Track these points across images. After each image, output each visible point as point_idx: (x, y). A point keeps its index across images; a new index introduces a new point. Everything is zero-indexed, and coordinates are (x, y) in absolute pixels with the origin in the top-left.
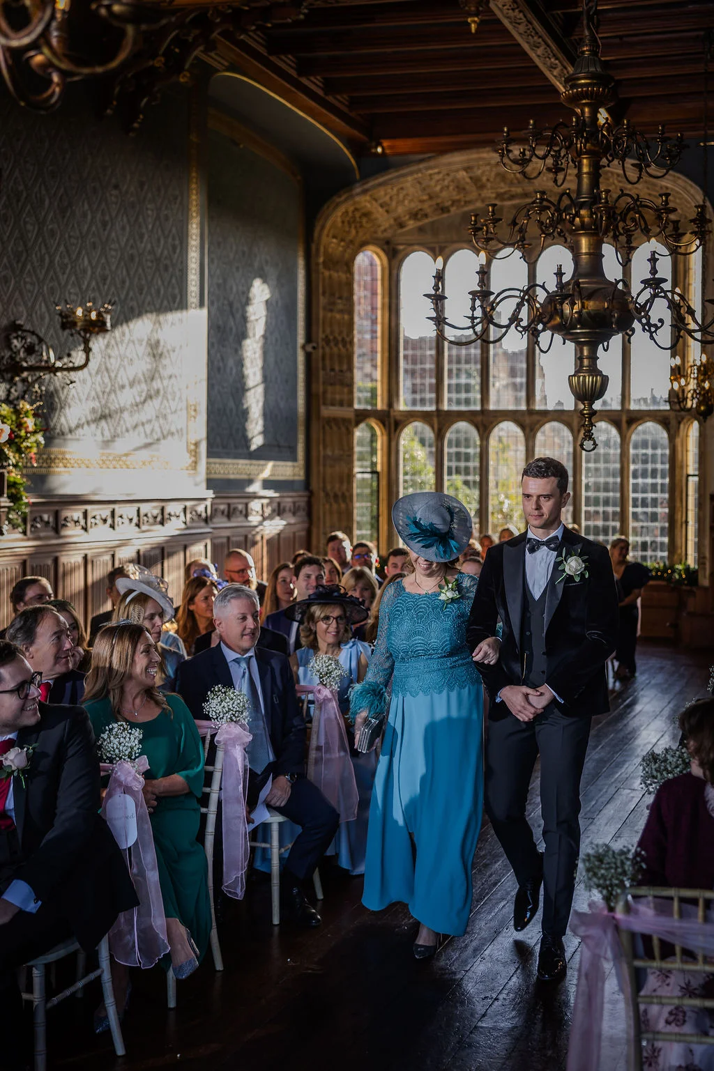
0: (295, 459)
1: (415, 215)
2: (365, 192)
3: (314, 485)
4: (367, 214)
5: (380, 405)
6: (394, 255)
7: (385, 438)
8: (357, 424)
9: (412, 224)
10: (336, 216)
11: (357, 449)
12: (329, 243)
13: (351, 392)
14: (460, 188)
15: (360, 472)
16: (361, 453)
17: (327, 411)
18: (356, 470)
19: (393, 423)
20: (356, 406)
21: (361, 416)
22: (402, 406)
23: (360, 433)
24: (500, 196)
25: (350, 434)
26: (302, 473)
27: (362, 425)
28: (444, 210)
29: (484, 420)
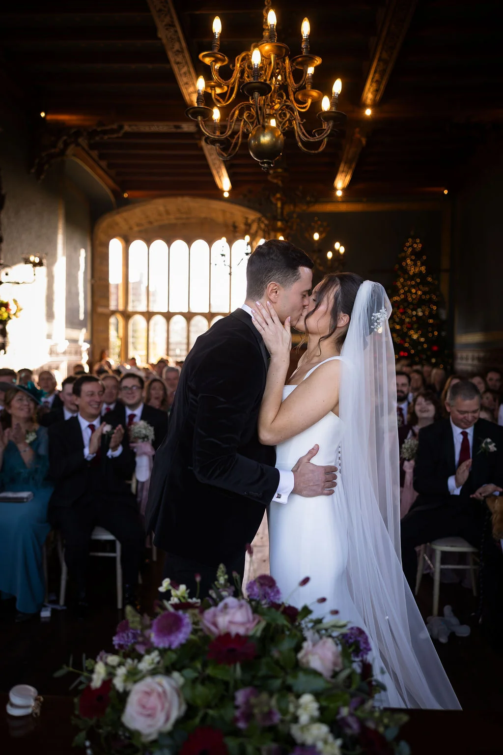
1: (138, 225)
2: (118, 213)
3: (95, 341)
4: (117, 224)
5: (121, 308)
6: (127, 241)
7: (123, 321)
8: (111, 315)
9: (136, 229)
10: (105, 223)
11: (111, 327)
12: (101, 236)
13: (108, 302)
14: (160, 214)
15: (113, 337)
16: (113, 328)
17: (100, 310)
19: (126, 316)
20: (111, 308)
21: (113, 313)
22: (130, 309)
23: (112, 320)
24: (177, 219)
25: (108, 320)
26: (89, 335)
27: (113, 317)
28: (151, 223)
29: (168, 316)
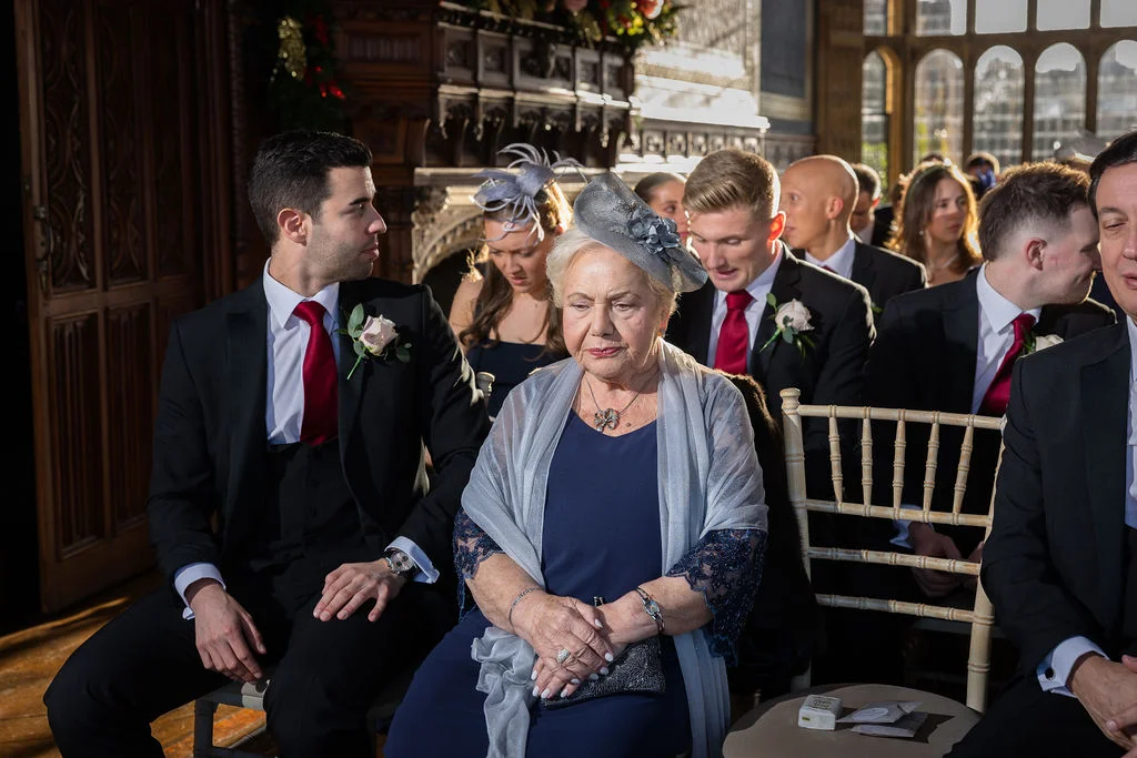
0: (801, 95)
3: (821, 129)
5: (893, 29)
7: (899, 71)
8: (867, 52)
11: (867, 85)
13: (861, 15)
15: (870, 116)
16: (870, 90)
17: (838, 37)
18: (866, 111)
19: (908, 51)
20: (868, 31)
21: (873, 44)
22: (920, 32)
23: (871, 65)
25: (859, 65)
26: (807, 110)
27: (873, 56)
29: (1031, 44)
